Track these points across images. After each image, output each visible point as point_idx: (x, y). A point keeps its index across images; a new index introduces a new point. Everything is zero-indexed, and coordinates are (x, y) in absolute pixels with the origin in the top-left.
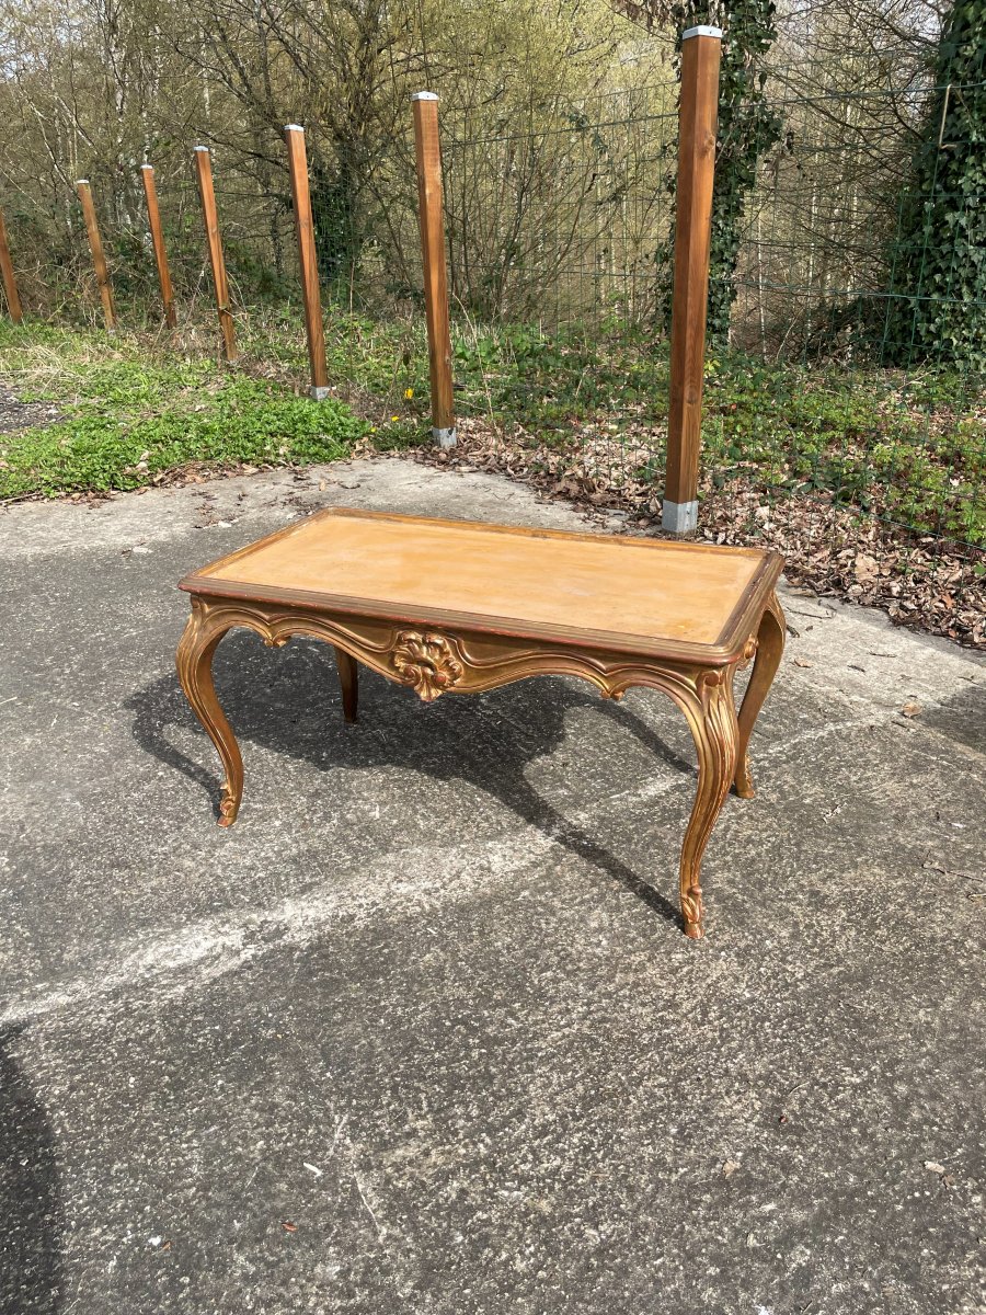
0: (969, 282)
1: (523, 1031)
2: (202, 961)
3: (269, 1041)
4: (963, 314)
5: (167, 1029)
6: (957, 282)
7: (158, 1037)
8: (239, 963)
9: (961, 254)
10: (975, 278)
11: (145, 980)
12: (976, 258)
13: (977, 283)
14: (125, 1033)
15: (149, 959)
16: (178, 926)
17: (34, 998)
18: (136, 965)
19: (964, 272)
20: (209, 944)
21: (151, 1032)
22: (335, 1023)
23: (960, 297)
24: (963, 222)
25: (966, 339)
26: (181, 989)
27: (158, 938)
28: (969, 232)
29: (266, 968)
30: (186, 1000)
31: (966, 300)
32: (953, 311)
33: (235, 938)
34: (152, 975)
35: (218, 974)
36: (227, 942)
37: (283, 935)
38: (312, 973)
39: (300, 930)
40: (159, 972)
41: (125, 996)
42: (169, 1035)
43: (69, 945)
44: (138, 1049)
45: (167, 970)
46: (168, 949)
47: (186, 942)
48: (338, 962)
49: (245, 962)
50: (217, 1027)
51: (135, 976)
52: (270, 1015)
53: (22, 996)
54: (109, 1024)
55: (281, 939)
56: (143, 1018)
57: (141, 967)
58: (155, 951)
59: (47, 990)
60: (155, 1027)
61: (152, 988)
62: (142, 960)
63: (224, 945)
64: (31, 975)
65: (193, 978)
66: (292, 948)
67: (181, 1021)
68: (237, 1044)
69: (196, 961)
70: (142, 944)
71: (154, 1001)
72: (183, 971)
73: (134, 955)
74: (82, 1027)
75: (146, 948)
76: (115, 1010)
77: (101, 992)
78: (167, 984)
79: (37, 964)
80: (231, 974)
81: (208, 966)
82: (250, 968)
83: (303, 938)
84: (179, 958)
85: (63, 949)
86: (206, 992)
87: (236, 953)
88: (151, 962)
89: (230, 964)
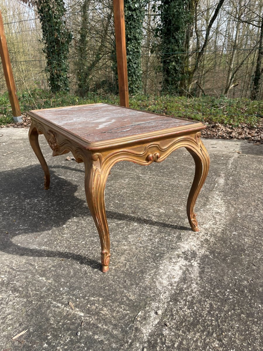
0: (134, 73)
4: (134, 81)
5: (214, 300)
6: (131, 73)
7: (216, 305)
8: (198, 268)
9: (131, 66)
10: (135, 72)
11: (177, 289)
12: (135, 67)
13: (136, 73)
14: (203, 310)
15: (165, 282)
16: (157, 267)
17: (145, 319)
18: (163, 287)
19: (133, 70)
20: (177, 268)
21: (211, 305)
22: (257, 270)
23: (133, 76)
24: (130, 58)
25: (136, 87)
26: (194, 285)
27: (156, 274)
28: (132, 60)
29: (209, 265)
30: (203, 288)
31: (134, 77)
32: (132, 80)
33: (182, 262)
34: (176, 287)
35: (198, 275)
36: (182, 264)
37: (196, 253)
38: (224, 260)
39: (198, 250)
40: (176, 284)
41: (179, 298)
42: (218, 302)
43: (126, 293)
44: (217, 312)
45: (179, 283)
46: (166, 276)
47: (168, 271)
48: (226, 253)
49: (199, 267)
50: (228, 290)
51: (171, 290)
52: (236, 278)
53: (139, 321)
54: (192, 311)
55: (197, 255)
56: (200, 302)
57: (167, 286)
58: (162, 279)
59: (145, 313)
60: (209, 302)
61: (184, 290)
62: (163, 284)
63: (183, 265)
64: (129, 312)
65: (192, 280)
66: (205, 256)
67: (214, 295)
68: (243, 291)
69: (183, 274)
70: (153, 279)
71: (193, 294)
72: (184, 280)
73: (157, 284)
74: (184, 317)
75: (157, 279)
76: (185, 305)
77: (168, 302)
78: (187, 287)
79: (124, 307)
80: (202, 272)
81: (190, 274)
82: (204, 267)
83: (204, 251)
84: (175, 276)
85: (126, 296)
86: (204, 282)
87: (191, 266)
88: (168, 283)
89: (196, 270)
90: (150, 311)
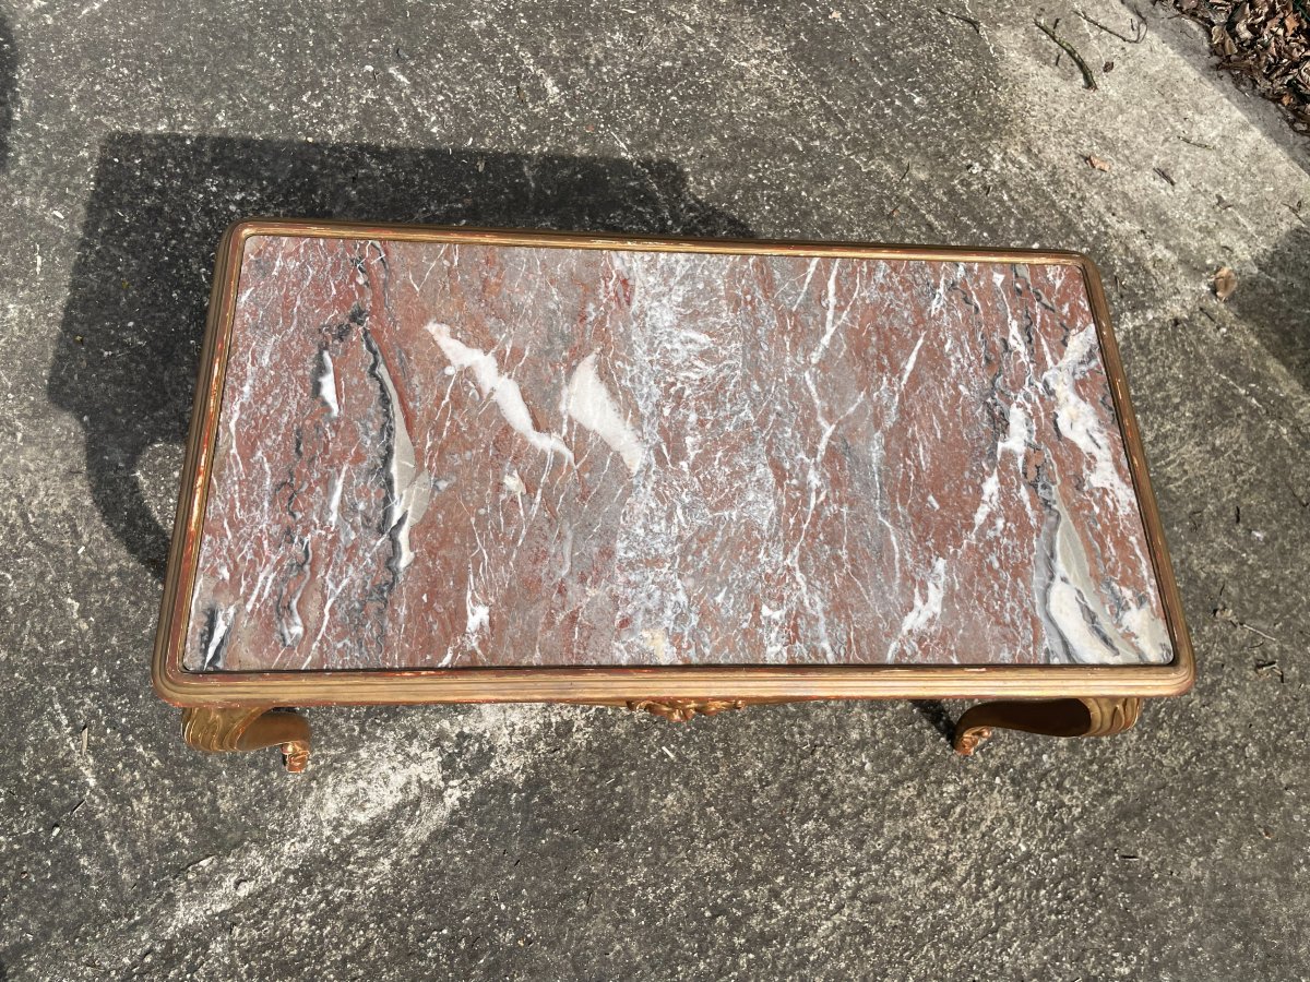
1: (790, 922)
2: (398, 810)
3: (511, 951)
5: (386, 937)
7: (379, 951)
8: (446, 814)
11: (337, 848)
14: (336, 946)
15: (331, 809)
16: (353, 745)
17: (205, 884)
18: (316, 820)
20: (398, 780)
21: (368, 944)
22: (580, 918)
26: (385, 865)
27: (330, 768)
29: (480, 823)
30: (399, 885)
33: (429, 768)
34: (343, 840)
35: (424, 837)
36: (423, 776)
37: (490, 760)
38: (538, 831)
39: (509, 751)
40: (349, 832)
41: (319, 879)
42: (391, 947)
43: (220, 782)
44: (361, 972)
45: (359, 830)
46: (351, 789)
47: (371, 776)
48: (566, 811)
49: (454, 812)
50: (445, 932)
51: (322, 842)
52: (503, 907)
53: (189, 883)
54: (314, 932)
55: (488, 768)
56: (352, 919)
57: (325, 824)
58: (334, 791)
59: (216, 870)
60: (370, 934)
61: (349, 863)
62: (322, 809)
63: (419, 780)
64: (187, 841)
65: (395, 845)
66: (505, 786)
67: (400, 923)
68: (475, 957)
69: (392, 811)
70: (314, 779)
71: (358, 888)
72: (380, 830)
73: (310, 801)
74: (282, 937)
75: (321, 786)
76: (314, 907)
77: (287, 872)
78: (366, 857)
79: (187, 819)
80: (440, 836)
81: (409, 821)
82: (461, 823)
83: (515, 767)
84: (368, 805)
85: (214, 791)
86: (417, 869)
87: (438, 795)
88: (335, 815)
89: (435, 817)
90: (231, 871)
